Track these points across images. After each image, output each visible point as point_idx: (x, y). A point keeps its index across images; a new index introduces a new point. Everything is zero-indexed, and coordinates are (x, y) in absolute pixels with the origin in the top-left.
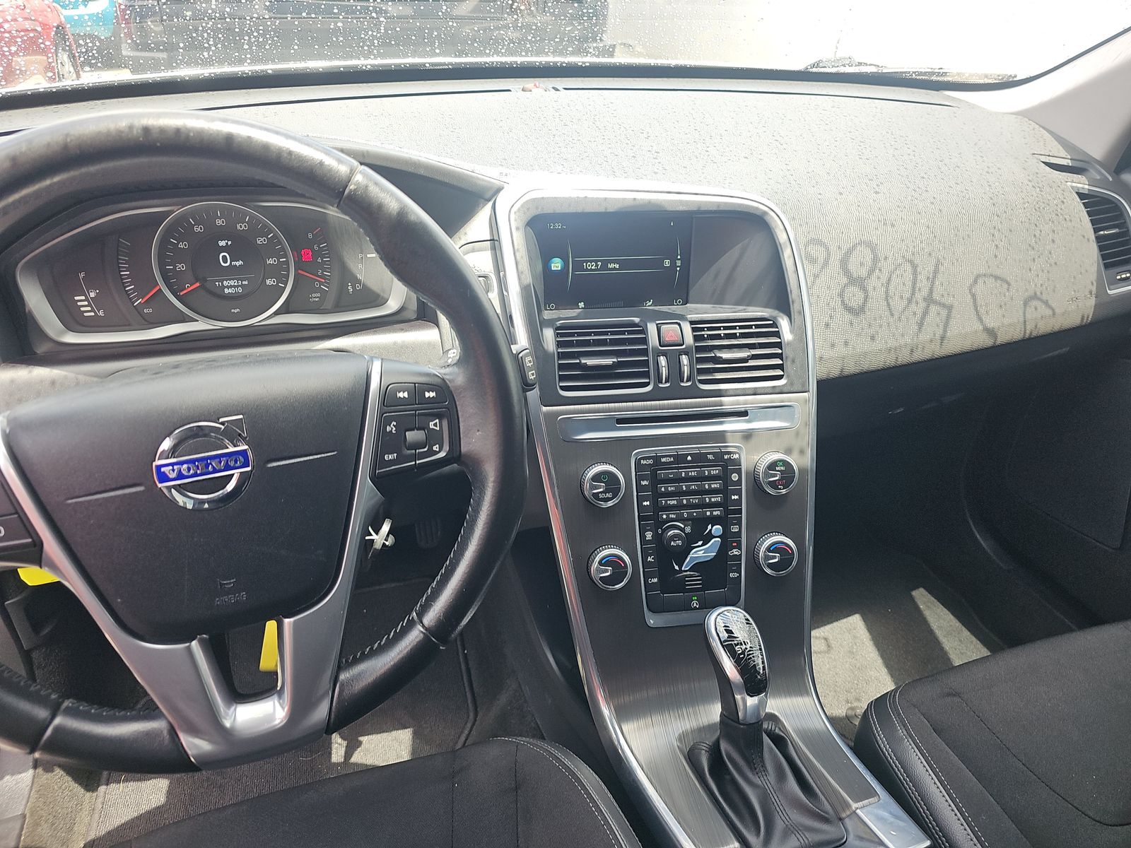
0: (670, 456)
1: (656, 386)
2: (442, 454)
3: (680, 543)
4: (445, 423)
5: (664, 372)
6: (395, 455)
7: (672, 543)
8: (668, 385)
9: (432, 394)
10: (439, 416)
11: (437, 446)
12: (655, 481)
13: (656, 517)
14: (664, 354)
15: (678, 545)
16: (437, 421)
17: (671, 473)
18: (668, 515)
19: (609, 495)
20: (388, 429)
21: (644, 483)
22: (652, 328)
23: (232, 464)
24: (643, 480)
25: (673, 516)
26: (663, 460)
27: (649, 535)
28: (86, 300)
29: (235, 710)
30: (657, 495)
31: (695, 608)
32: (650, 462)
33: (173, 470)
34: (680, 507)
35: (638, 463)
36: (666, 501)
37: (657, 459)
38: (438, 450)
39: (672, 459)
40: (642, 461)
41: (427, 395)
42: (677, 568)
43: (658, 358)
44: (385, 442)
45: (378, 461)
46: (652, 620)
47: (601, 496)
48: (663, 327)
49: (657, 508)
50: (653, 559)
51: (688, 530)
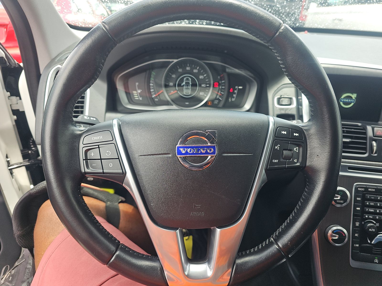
0: (373, 188)
1: (370, 155)
2: (298, 164)
3: (374, 230)
4: (301, 149)
5: (375, 148)
6: (277, 160)
7: (370, 230)
8: (376, 155)
9: (297, 135)
10: (299, 146)
11: (296, 160)
12: (364, 199)
13: (362, 216)
14: (375, 140)
15: (372, 231)
16: (298, 148)
17: (373, 197)
18: (368, 216)
19: (342, 202)
20: (276, 147)
21: (358, 199)
22: (369, 128)
23: (209, 151)
24: (358, 198)
25: (371, 217)
26: (370, 190)
27: (357, 224)
28: (137, 93)
29: (189, 266)
30: (364, 206)
31: (376, 263)
32: (363, 189)
33: (184, 150)
34: (375, 213)
35: (356, 189)
36: (368, 209)
37: (366, 189)
38: (296, 162)
39: (374, 190)
40: (359, 189)
41: (295, 134)
42: (369, 242)
43: (372, 142)
44: (274, 154)
45: (269, 162)
46: (353, 264)
47: (338, 201)
48: (375, 128)
49: (363, 212)
50: (358, 235)
51: (378, 225)
